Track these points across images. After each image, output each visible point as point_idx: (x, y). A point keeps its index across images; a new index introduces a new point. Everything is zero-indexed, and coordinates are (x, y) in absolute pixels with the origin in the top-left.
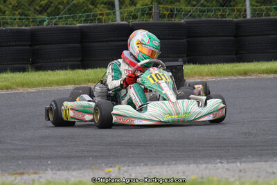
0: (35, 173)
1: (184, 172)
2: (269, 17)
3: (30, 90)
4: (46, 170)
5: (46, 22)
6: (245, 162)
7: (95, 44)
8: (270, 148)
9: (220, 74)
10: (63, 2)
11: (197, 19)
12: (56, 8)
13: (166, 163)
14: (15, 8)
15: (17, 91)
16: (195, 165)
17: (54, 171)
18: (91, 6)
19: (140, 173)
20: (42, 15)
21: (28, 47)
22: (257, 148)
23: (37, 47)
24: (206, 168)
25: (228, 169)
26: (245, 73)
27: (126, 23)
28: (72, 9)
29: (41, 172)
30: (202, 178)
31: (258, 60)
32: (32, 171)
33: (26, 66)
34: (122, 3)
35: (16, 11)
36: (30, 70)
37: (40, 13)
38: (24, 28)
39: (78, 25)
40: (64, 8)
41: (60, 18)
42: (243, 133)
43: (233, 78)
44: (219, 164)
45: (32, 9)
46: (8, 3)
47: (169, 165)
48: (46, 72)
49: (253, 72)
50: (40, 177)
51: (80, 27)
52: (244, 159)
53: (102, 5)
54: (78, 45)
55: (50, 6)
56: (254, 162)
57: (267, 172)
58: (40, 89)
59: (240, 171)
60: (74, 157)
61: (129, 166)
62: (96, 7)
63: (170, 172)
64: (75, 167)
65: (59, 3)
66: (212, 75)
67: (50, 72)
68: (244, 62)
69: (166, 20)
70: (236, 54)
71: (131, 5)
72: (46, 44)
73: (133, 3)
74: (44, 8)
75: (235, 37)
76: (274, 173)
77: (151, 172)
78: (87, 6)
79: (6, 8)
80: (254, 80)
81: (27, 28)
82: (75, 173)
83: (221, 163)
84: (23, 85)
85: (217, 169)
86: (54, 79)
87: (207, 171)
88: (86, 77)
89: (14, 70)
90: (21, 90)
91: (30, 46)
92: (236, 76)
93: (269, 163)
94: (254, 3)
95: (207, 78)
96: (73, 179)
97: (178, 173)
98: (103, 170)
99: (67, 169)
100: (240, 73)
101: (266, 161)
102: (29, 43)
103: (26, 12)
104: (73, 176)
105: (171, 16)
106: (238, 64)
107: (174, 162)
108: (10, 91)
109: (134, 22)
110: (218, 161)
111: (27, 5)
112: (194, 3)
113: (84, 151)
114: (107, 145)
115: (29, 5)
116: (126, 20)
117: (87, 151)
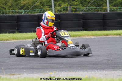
0: (19, 75)
1: (82, 75)
3: (16, 41)
4: (24, 73)
5: (23, 13)
6: (107, 71)
8: (118, 66)
9: (96, 35)
10: (30, 5)
11: (87, 12)
12: (27, 7)
13: (74, 71)
14: (10, 7)
15: (11, 41)
16: (87, 72)
17: (27, 74)
18: (42, 7)
20: (21, 10)
21: (16, 23)
22: (112, 66)
23: (19, 23)
24: (91, 73)
25: (100, 74)
26: (107, 35)
28: (34, 8)
29: (22, 74)
30: (90, 77)
31: (113, 30)
32: (17, 74)
33: (15, 31)
34: (55, 5)
35: (10, 8)
36: (16, 32)
37: (21, 9)
38: (14, 15)
39: (37, 14)
40: (31, 7)
41: (29, 11)
42: (106, 60)
44: (97, 72)
45: (17, 7)
46: (7, 5)
47: (75, 72)
48: (23, 34)
49: (110, 35)
50: (21, 76)
51: (38, 15)
52: (107, 70)
53: (47, 6)
54: (37, 22)
55: (24, 6)
56: (111, 71)
57: (117, 75)
58: (21, 40)
59: (106, 74)
60: (35, 68)
61: (58, 72)
62: (44, 7)
63: (76, 75)
64: (36, 72)
65: (29, 5)
66: (93, 35)
67: (25, 33)
68: (106, 30)
69: (74, 13)
70: (103, 27)
72: (23, 22)
73: (60, 5)
74: (22, 7)
75: (103, 19)
76: (120, 75)
77: (68, 75)
78: (40, 7)
79: (6, 7)
80: (111, 38)
81: (15, 15)
82: (36, 75)
83: (98, 71)
84: (13, 39)
85: (96, 74)
86: (27, 36)
89: (9, 33)
90: (12, 41)
92: (103, 36)
93: (118, 71)
94: (111, 6)
95: (91, 37)
96: (35, 77)
97: (79, 75)
98: (48, 74)
99: (33, 73)
100: (105, 35)
101: (116, 71)
102: (16, 21)
103: (15, 9)
105: (76, 11)
106: (104, 31)
107: (77, 71)
108: (8, 41)
109: (60, 13)
110: (96, 70)
111: (15, 6)
112: (86, 6)
113: (39, 66)
114: (49, 64)
115: (16, 6)
116: (57, 12)
117: (41, 66)
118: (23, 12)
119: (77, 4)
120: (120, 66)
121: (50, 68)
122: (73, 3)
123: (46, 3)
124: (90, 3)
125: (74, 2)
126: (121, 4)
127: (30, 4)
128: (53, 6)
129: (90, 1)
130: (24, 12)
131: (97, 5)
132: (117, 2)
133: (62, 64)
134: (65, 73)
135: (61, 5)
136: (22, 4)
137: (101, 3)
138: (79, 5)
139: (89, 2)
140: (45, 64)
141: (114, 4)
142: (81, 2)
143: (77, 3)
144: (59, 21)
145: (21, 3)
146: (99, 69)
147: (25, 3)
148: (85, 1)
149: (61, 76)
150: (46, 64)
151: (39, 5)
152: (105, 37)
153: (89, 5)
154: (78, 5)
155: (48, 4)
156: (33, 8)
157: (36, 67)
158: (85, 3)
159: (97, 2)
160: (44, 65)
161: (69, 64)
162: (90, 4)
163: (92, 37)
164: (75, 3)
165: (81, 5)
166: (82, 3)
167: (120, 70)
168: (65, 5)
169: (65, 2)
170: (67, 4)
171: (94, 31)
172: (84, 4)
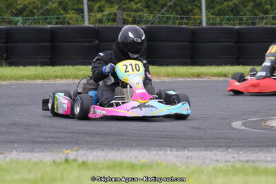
0: (1, 154)
1: (136, 157)
2: (221, 26)
3: (2, 83)
4: (12, 151)
6: (191, 151)
7: (64, 44)
8: (216, 140)
9: (176, 75)
10: (37, 7)
11: (157, 25)
12: (31, 11)
13: (121, 149)
16: (147, 152)
17: (18, 153)
18: (62, 12)
19: (96, 156)
20: (17, 17)
21: (3, 44)
22: (205, 141)
23: (10, 45)
24: (157, 154)
25: (176, 156)
26: (199, 76)
27: (92, 26)
28: (45, 13)
29: (7, 153)
30: (152, 162)
31: (211, 64)
34: (90, 10)
36: (4, 64)
37: (17, 15)
39: (49, 26)
40: (38, 12)
41: (35, 19)
42: (193, 128)
43: (187, 79)
44: (169, 152)
45: (9, 11)
47: (123, 150)
48: (18, 68)
49: (205, 75)
50: (6, 157)
51: (51, 28)
52: (192, 149)
53: (73, 11)
54: (47, 44)
55: (24, 9)
56: (200, 151)
57: (212, 160)
58: (12, 82)
59: (187, 158)
60: (40, 142)
61: (87, 150)
62: (67, 12)
63: (123, 157)
64: (38, 150)
65: (34, 8)
66: (168, 76)
67: (21, 68)
68: (198, 65)
70: (191, 58)
71: (98, 12)
72: (19, 42)
73: (101, 10)
74: (19, 11)
75: (190, 42)
76: (217, 160)
77: (106, 156)
78: (59, 11)
80: (206, 82)
81: (2, 27)
82: (37, 155)
83: (171, 151)
85: (166, 155)
86: (25, 74)
87: (158, 157)
88: (55, 73)
91: (4, 43)
92: (189, 78)
93: (213, 152)
94: (209, 14)
95: (164, 78)
96: (35, 160)
97: (131, 157)
98: (63, 153)
99: (31, 151)
100: (194, 76)
101: (211, 151)
102: (4, 41)
104: (35, 157)
106: (192, 67)
107: (128, 149)
109: (100, 25)
110: (168, 149)
111: (4, 8)
112: (156, 12)
113: (48, 138)
114: (69, 133)
115: (7, 8)
116: (93, 24)
117: (51, 137)
118: (19, 21)
119: (137, 7)
120: (222, 141)
121: (70, 143)
122: (130, 5)
123: (70, 4)
124: (166, 6)
125: (132, 3)
126: (231, 11)
127: (36, 5)
128: (86, 9)
129: (165, 3)
130: (21, 21)
131: (180, 11)
132: (223, 6)
133: (98, 134)
134: (102, 152)
135: (103, 8)
136: (20, 4)
137: (190, 8)
138: (142, 10)
139: (164, 5)
140: (62, 132)
141: (216, 9)
142: (147, 3)
143: (138, 5)
144: (97, 42)
145: (19, 2)
146: (176, 147)
147: (26, 2)
148: (156, 2)
149: (90, 158)
150: (63, 134)
151: (56, 7)
152: (194, 79)
153: (163, 11)
154: (139, 9)
155: (75, 7)
156: (42, 14)
157: (42, 139)
158: (154, 5)
159: (180, 6)
160: (59, 135)
161: (113, 135)
162: (165, 9)
163: (166, 79)
164: (135, 7)
165: (146, 10)
166: (148, 7)
167: (220, 149)
168: (113, 9)
169: (112, 3)
170: (117, 7)
171: (171, 66)
172: (152, 9)
